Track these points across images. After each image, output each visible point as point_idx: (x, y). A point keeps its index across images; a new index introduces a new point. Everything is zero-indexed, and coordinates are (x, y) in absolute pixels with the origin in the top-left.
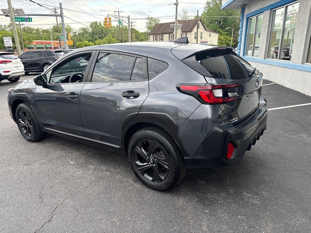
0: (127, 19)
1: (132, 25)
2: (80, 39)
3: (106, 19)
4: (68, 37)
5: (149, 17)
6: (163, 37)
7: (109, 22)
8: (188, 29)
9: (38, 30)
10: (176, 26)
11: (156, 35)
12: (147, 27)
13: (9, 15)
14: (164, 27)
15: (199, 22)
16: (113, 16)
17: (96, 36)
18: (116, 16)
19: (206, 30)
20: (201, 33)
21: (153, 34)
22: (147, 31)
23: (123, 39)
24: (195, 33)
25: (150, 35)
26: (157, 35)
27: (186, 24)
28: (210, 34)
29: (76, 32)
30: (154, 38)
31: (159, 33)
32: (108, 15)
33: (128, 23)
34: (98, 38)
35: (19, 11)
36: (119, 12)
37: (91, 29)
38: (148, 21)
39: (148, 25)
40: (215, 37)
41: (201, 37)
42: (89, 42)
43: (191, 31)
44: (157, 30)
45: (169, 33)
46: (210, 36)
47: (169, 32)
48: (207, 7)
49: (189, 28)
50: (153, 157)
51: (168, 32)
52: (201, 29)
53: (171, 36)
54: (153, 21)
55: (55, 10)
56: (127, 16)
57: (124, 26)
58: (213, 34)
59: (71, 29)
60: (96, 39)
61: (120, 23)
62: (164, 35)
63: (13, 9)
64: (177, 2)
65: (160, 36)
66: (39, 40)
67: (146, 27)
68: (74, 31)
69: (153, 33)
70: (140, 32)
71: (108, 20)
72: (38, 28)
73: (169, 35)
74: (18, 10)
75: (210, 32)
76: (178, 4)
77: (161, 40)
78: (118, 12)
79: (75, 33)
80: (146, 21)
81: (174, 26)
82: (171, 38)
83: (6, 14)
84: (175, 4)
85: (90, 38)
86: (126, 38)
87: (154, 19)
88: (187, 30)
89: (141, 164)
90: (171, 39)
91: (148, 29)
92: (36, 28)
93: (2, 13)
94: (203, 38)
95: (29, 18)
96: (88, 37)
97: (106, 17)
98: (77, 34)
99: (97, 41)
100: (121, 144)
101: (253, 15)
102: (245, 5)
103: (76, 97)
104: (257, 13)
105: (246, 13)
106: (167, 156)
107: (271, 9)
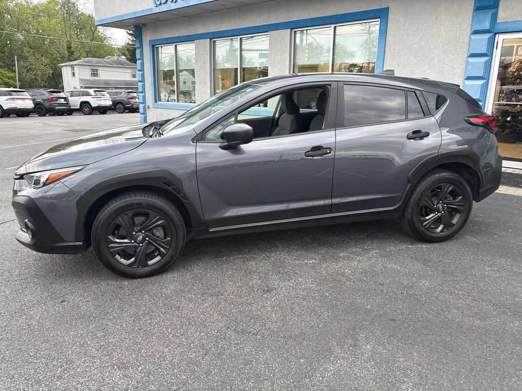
50: (443, 203)
89: (426, 218)
100: (401, 202)
101: (168, 42)
102: (144, 25)
103: (328, 151)
104: (178, 41)
105: (147, 37)
106: (463, 195)
107: (211, 39)
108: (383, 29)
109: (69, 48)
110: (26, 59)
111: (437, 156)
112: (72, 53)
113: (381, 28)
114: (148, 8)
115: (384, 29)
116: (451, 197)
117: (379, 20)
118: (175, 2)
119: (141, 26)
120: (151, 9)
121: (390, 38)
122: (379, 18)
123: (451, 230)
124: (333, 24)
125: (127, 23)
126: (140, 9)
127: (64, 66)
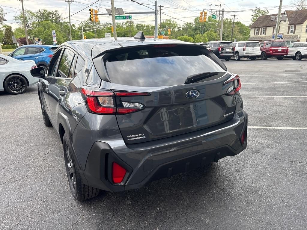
1: (235, 18)
2: (182, 34)
3: (201, 13)
4: (168, 32)
5: (256, 8)
6: (266, 30)
7: (204, 16)
8: (299, 21)
9: (148, 26)
10: (279, 18)
11: (258, 28)
12: (252, 19)
13: (111, 14)
14: (269, 19)
16: (208, 10)
17: (198, 31)
18: (211, 10)
21: (255, 28)
23: (225, 34)
25: (252, 28)
27: (297, 15)
29: (181, 28)
30: (256, 32)
32: (204, 9)
34: (199, 33)
35: (120, 11)
37: (195, 24)
38: (254, 13)
39: (254, 18)
42: (189, 36)
43: (302, 23)
44: (261, 22)
45: (274, 26)
49: (301, 19)
51: (272, 25)
54: (260, 13)
55: (161, 8)
57: (228, 20)
59: (176, 24)
60: (197, 33)
61: (214, 17)
62: (268, 28)
63: (115, 8)
65: (263, 30)
66: (148, 35)
68: (179, 26)
69: (254, 26)
70: (246, 25)
71: (203, 15)
72: (149, 25)
73: (274, 28)
74: (119, 9)
77: (263, 34)
79: (179, 28)
80: (252, 13)
81: (276, 18)
83: (109, 13)
85: (192, 33)
86: (228, 32)
87: (262, 11)
88: (297, 22)
92: (146, 24)
93: (107, 13)
95: (130, 16)
96: (191, 32)
97: (202, 12)
98: (181, 29)
99: (197, 36)
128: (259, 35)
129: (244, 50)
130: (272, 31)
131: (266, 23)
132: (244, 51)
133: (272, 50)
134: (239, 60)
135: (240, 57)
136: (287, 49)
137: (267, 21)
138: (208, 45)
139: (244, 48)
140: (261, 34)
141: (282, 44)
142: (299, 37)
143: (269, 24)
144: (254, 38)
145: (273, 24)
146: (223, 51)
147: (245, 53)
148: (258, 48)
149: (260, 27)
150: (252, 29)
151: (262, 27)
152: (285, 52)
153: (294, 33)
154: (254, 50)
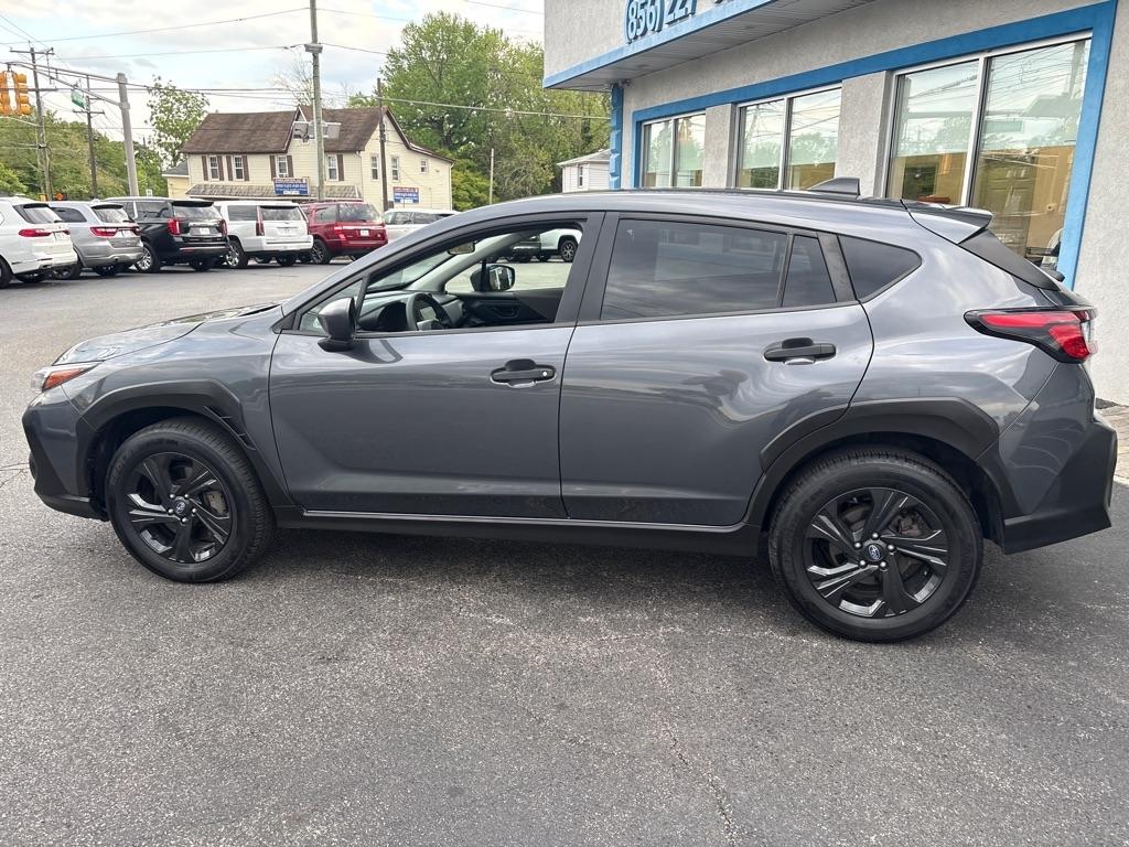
0: (116, 86)
1: (92, 110)
5: (158, 81)
6: (246, 166)
7: (18, 91)
8: (349, 141)
10: (319, 128)
11: (214, 156)
12: (155, 120)
14: (246, 127)
15: (385, 119)
19: (408, 148)
20: (394, 160)
21: (203, 154)
22: (157, 138)
24: (374, 159)
26: (220, 158)
28: (424, 163)
30: (209, 168)
31: (226, 148)
32: (12, 64)
33: (118, 101)
36: (33, 53)
38: (156, 100)
39: (159, 115)
40: (441, 174)
41: (395, 172)
43: (357, 148)
44: (219, 137)
45: (272, 153)
46: (423, 169)
47: (272, 146)
48: (391, 68)
49: (350, 137)
50: (882, 539)
51: (264, 150)
52: (394, 146)
53: (280, 164)
54: (179, 100)
56: (115, 76)
58: (433, 164)
62: (252, 161)
64: (315, 40)
65: (233, 162)
67: (150, 124)
69: (199, 148)
71: (10, 84)
73: (272, 159)
75: (424, 158)
76: (320, 49)
77: (239, 176)
78: (30, 56)
80: (146, 97)
81: (308, 130)
82: (281, 171)
84: (308, 48)
87: (183, 94)
88: (343, 147)
89: (828, 572)
90: (281, 176)
91: (161, 129)
94: (400, 174)
100: (745, 520)
101: (663, 113)
102: (625, 81)
103: (545, 374)
104: (679, 111)
105: (632, 106)
106: (945, 528)
107: (735, 103)
108: (1099, 59)
109: (586, 129)
110: (512, 153)
111: (847, 409)
112: (589, 139)
113: (1095, 54)
114: (617, 48)
115: (1101, 59)
116: (915, 527)
117: (1090, 35)
118: (659, 31)
119: (620, 85)
120: (621, 50)
121: (1116, 81)
122: (1089, 29)
123: (905, 619)
124: (982, 51)
125: (591, 79)
126: (606, 50)
127: (568, 165)
128: (222, 179)
129: (259, 231)
130: (270, 171)
131: (238, 140)
132: (258, 234)
133: (343, 232)
134: (243, 266)
135: (246, 256)
136: (380, 228)
137: (242, 133)
138: (121, 210)
139: (257, 225)
140: (231, 178)
141: (358, 212)
142: (359, 194)
143: (252, 145)
144: (209, 191)
145: (265, 146)
146: (189, 235)
147: (266, 243)
148: (302, 225)
149: (225, 153)
150: (192, 156)
151: (230, 153)
152: (379, 239)
153: (342, 178)
154: (292, 233)
